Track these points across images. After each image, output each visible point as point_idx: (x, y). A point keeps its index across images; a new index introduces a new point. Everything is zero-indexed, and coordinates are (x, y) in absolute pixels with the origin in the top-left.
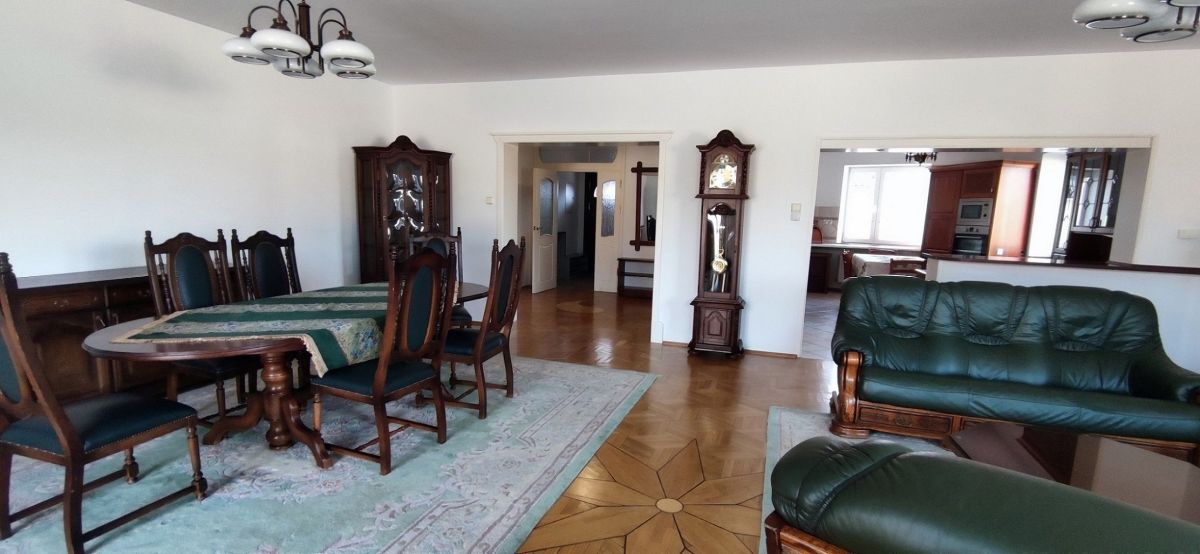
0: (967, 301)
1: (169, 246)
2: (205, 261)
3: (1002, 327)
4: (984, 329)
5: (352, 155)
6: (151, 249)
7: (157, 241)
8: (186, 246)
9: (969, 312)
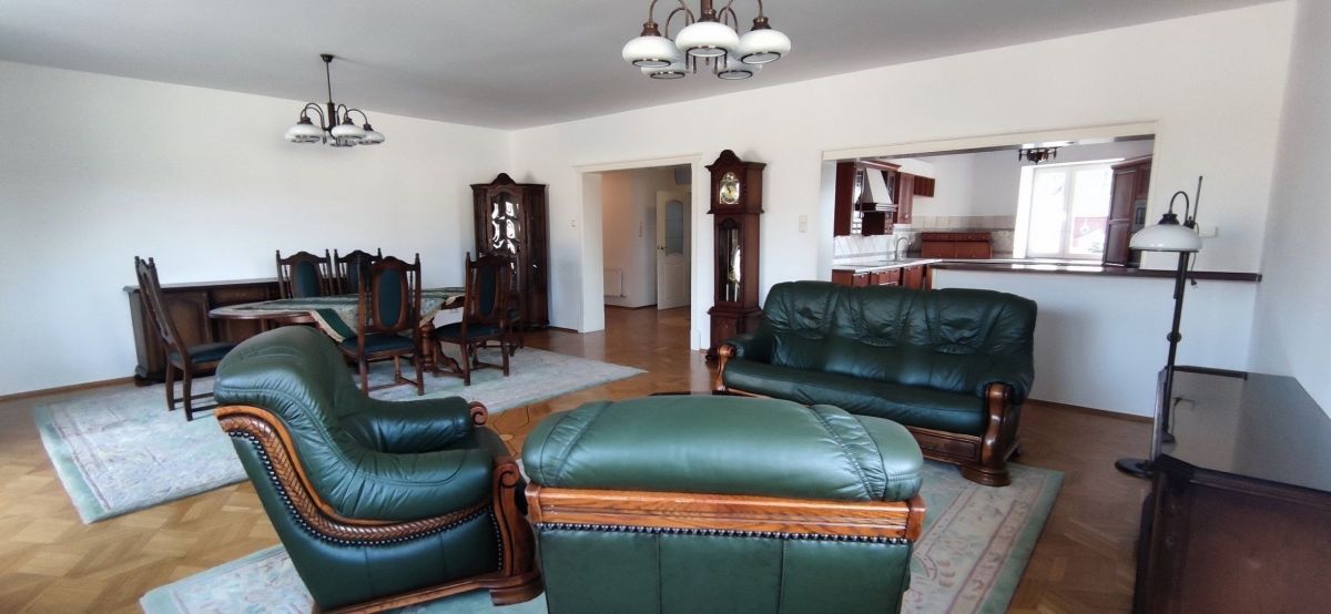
0: (861, 305)
1: (292, 260)
2: (315, 271)
3: (889, 329)
4: (876, 332)
5: (471, 191)
6: (280, 262)
7: (284, 256)
8: (304, 263)
9: (863, 316)
